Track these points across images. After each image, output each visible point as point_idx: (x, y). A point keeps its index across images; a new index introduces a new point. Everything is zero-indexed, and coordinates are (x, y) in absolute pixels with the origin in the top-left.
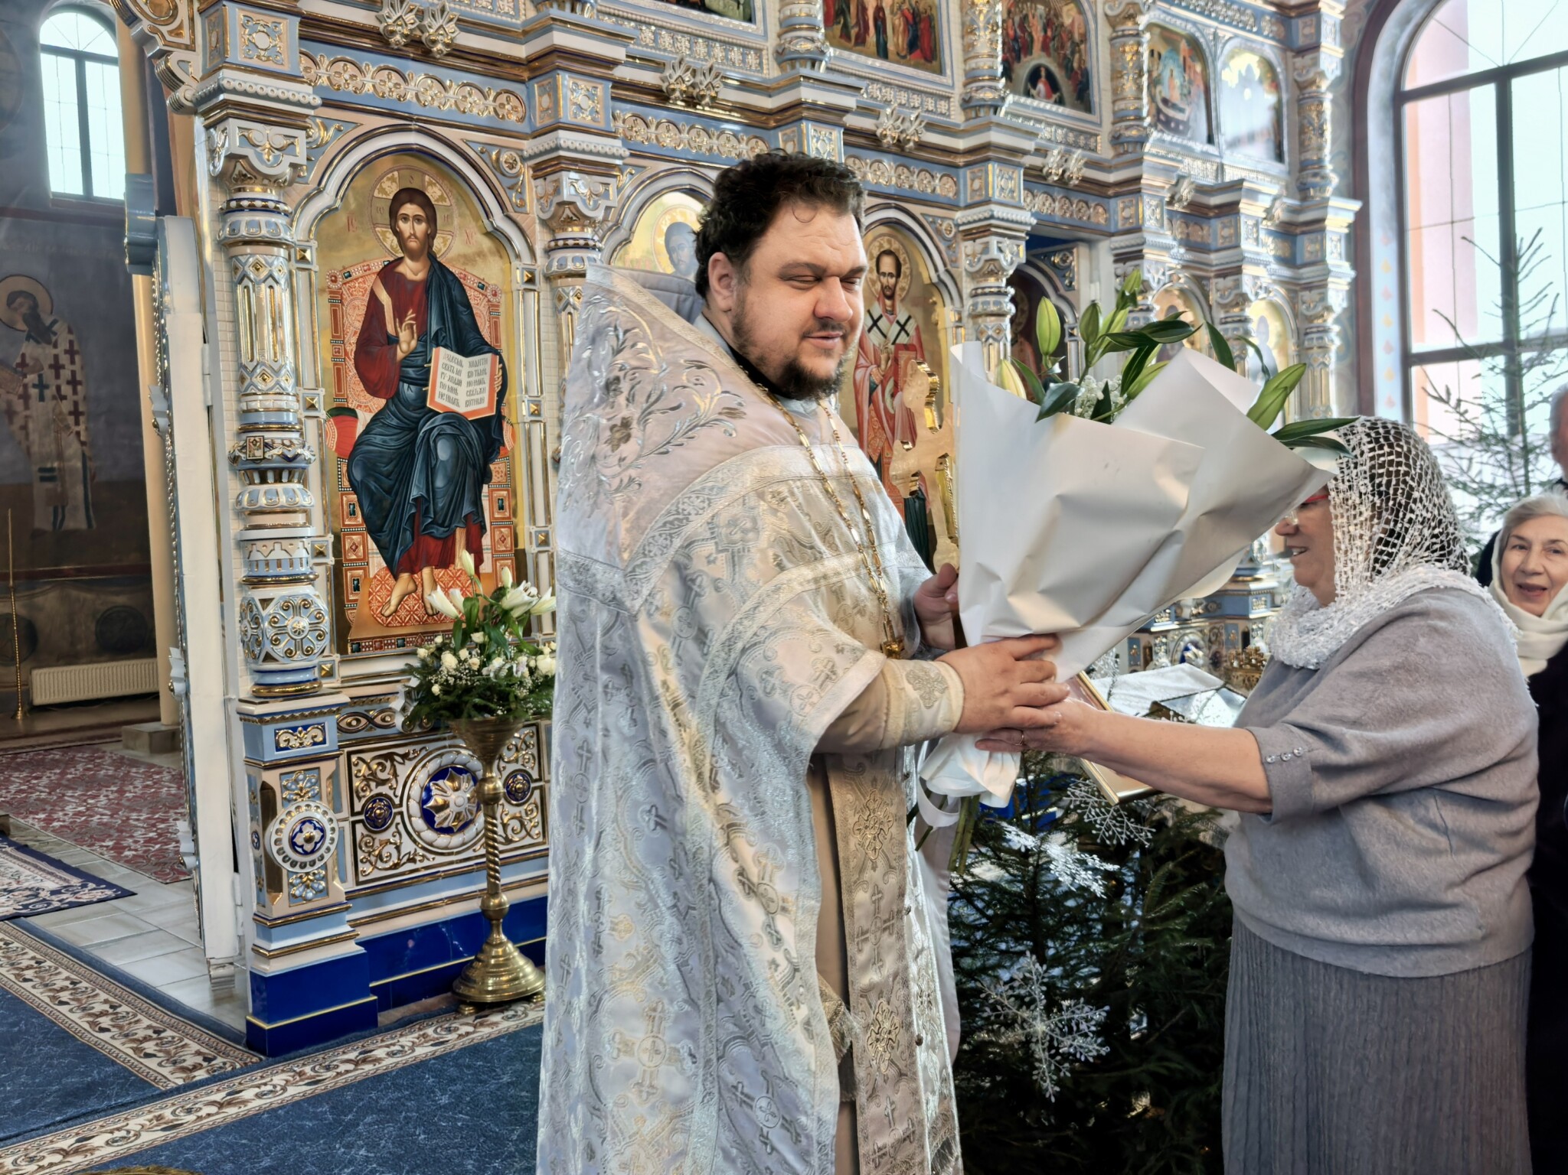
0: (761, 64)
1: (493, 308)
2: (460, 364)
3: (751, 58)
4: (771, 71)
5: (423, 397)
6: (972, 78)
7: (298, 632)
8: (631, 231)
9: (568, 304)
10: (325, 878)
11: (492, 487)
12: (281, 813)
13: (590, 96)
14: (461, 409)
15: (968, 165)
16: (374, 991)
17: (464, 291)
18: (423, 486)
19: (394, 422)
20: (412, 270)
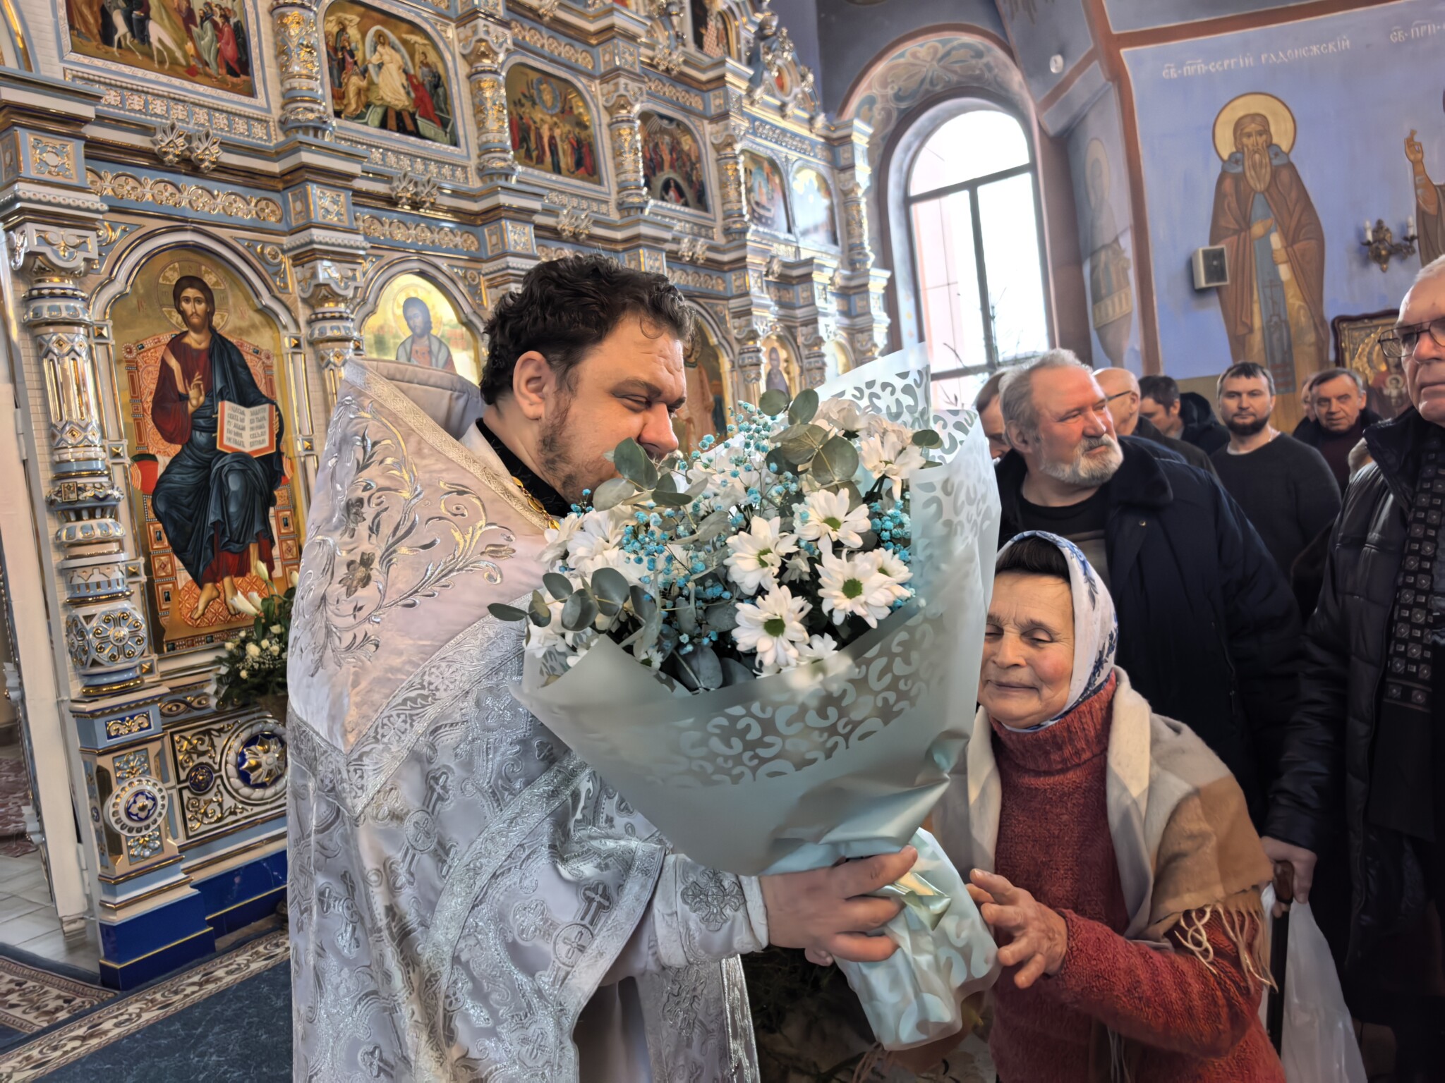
0: (466, 178)
1: (267, 368)
2: (243, 413)
3: (459, 173)
4: (475, 183)
5: (214, 440)
6: (623, 187)
7: (120, 640)
8: (375, 305)
9: (329, 362)
10: (159, 838)
11: (277, 507)
12: (116, 789)
13: (335, 202)
14: (247, 449)
15: (625, 250)
16: (210, 923)
17: (241, 356)
18: (218, 511)
19: (190, 463)
20: (196, 341)
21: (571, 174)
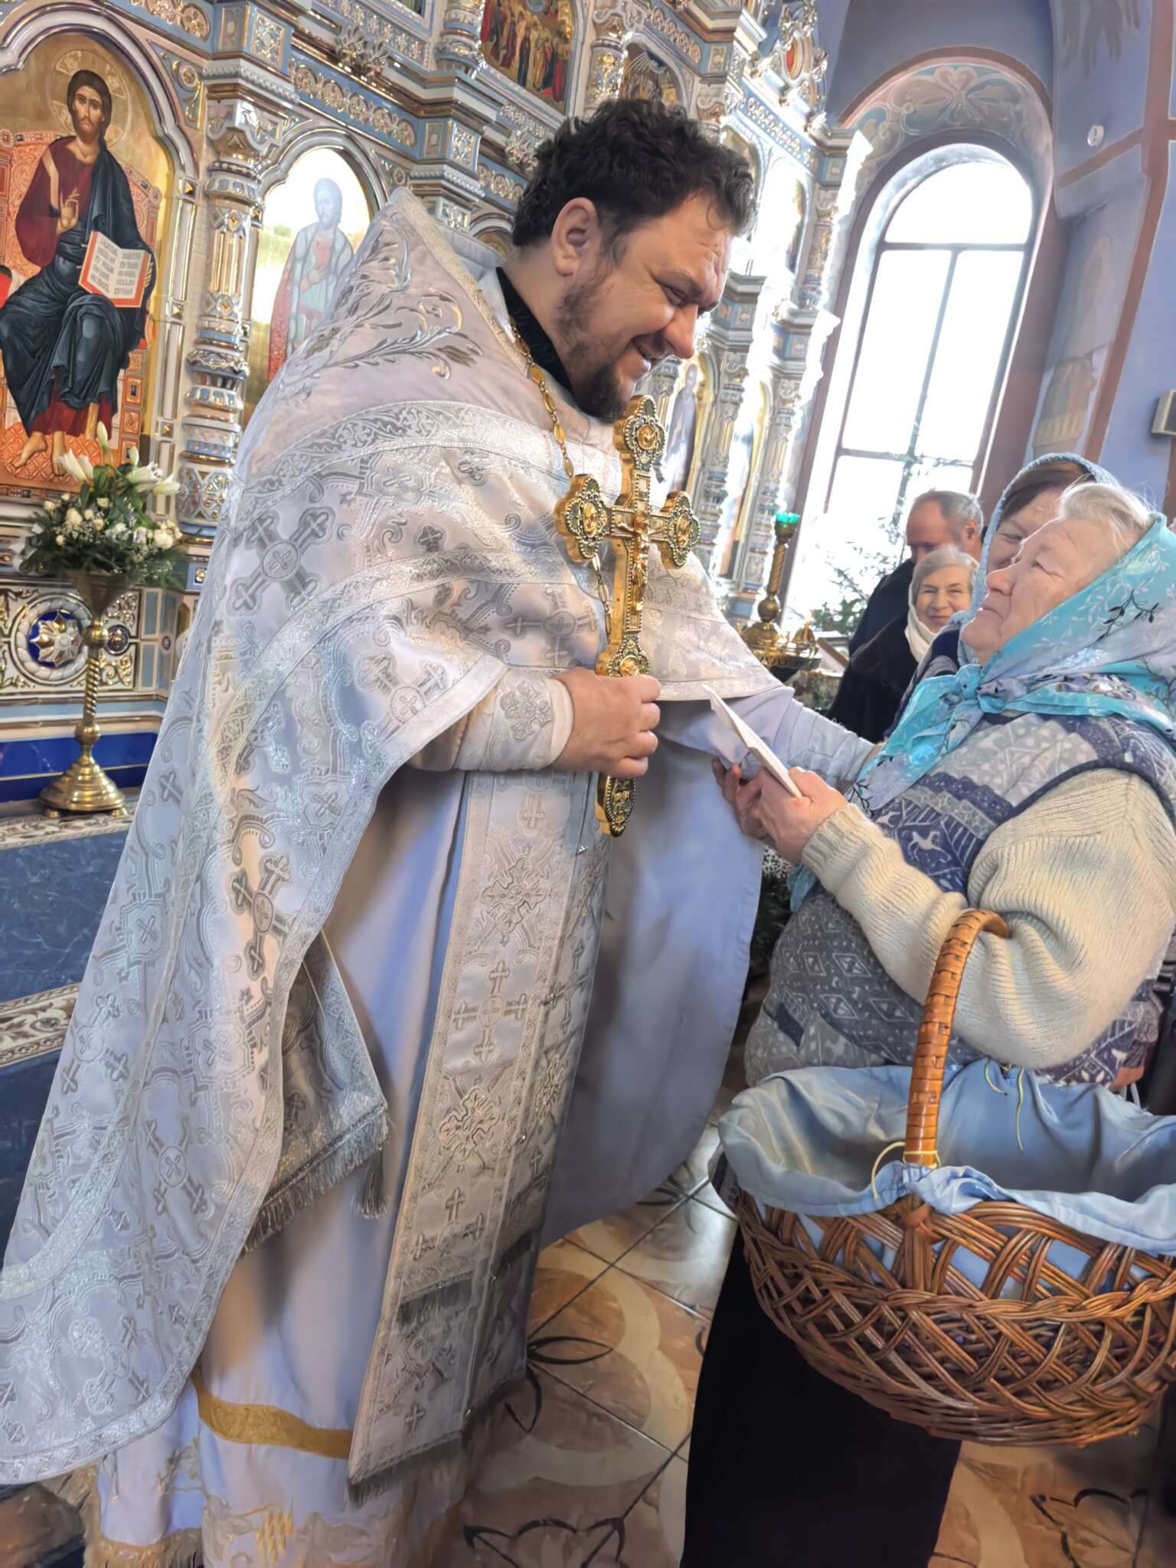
0: (422, 55)
1: (152, 210)
2: (115, 252)
3: (415, 46)
4: (430, 65)
5: (77, 273)
8: (287, 172)
9: (222, 224)
13: (273, 36)
14: (110, 295)
17: (128, 185)
18: (65, 356)
19: (46, 291)
20: (82, 151)
21: (536, 91)
